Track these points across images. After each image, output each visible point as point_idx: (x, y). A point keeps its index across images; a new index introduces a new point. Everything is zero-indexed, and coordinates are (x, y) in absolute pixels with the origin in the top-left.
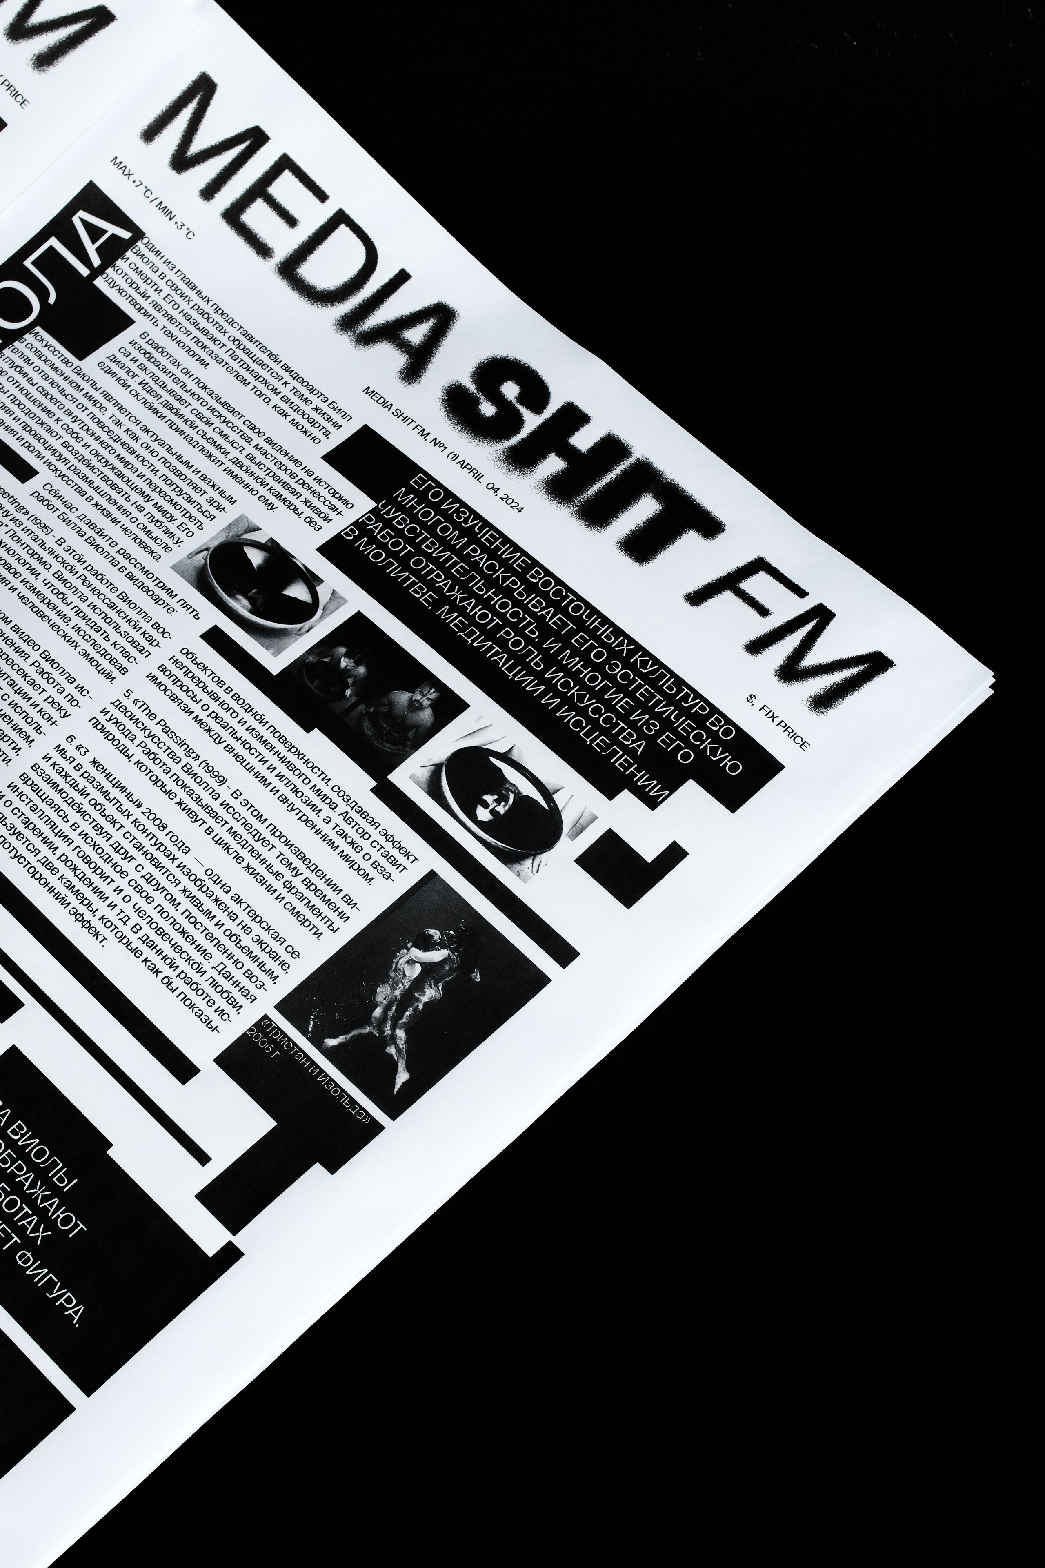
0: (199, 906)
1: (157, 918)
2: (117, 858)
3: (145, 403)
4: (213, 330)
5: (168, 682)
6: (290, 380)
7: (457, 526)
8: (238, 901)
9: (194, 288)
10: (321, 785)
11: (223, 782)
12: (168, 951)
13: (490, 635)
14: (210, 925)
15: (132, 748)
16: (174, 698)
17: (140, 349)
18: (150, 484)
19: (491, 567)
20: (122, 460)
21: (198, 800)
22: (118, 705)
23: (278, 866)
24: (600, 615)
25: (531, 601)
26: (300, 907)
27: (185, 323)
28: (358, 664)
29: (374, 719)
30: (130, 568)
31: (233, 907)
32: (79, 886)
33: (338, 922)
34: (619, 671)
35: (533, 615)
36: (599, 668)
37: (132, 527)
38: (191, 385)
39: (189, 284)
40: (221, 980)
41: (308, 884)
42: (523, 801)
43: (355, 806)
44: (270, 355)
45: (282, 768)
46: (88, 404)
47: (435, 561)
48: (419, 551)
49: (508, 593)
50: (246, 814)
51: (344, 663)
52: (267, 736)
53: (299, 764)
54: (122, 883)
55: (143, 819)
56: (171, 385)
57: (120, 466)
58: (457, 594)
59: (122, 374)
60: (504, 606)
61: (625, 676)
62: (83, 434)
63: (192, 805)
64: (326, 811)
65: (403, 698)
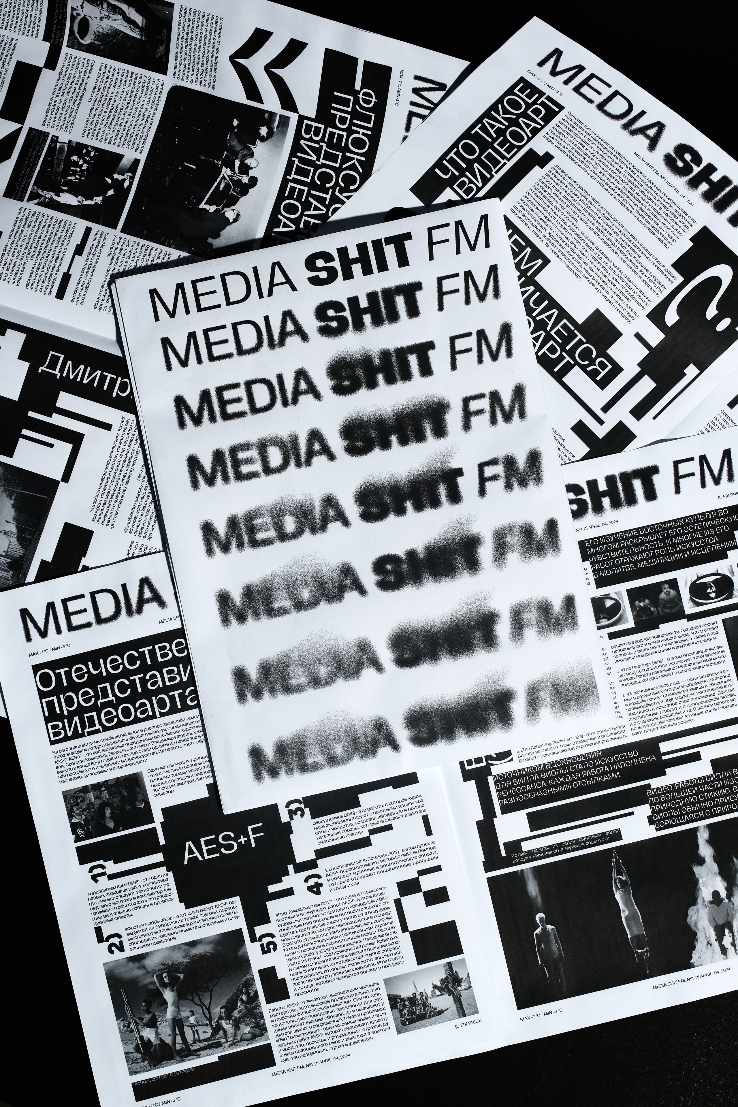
0: (697, 688)
1: (694, 702)
2: (670, 703)
5: (620, 658)
7: (611, 543)
8: (702, 677)
10: (679, 634)
11: (662, 661)
12: (706, 704)
13: (655, 557)
14: (705, 689)
15: (637, 680)
16: (627, 659)
19: (631, 542)
21: (664, 671)
22: (621, 676)
23: (698, 660)
24: (667, 522)
25: (650, 538)
26: (713, 661)
28: (644, 601)
29: (664, 607)
31: (703, 679)
32: (672, 717)
33: (724, 654)
34: (688, 529)
35: (655, 540)
36: (684, 534)
40: (723, 695)
41: (708, 655)
42: (715, 582)
43: (691, 629)
45: (667, 642)
47: (619, 557)
48: (614, 559)
49: (643, 543)
50: (676, 660)
51: (642, 604)
52: (654, 640)
53: (669, 636)
54: (678, 705)
55: (662, 689)
58: (635, 558)
60: (647, 547)
61: (691, 528)
63: (665, 673)
64: (688, 638)
65: (663, 595)
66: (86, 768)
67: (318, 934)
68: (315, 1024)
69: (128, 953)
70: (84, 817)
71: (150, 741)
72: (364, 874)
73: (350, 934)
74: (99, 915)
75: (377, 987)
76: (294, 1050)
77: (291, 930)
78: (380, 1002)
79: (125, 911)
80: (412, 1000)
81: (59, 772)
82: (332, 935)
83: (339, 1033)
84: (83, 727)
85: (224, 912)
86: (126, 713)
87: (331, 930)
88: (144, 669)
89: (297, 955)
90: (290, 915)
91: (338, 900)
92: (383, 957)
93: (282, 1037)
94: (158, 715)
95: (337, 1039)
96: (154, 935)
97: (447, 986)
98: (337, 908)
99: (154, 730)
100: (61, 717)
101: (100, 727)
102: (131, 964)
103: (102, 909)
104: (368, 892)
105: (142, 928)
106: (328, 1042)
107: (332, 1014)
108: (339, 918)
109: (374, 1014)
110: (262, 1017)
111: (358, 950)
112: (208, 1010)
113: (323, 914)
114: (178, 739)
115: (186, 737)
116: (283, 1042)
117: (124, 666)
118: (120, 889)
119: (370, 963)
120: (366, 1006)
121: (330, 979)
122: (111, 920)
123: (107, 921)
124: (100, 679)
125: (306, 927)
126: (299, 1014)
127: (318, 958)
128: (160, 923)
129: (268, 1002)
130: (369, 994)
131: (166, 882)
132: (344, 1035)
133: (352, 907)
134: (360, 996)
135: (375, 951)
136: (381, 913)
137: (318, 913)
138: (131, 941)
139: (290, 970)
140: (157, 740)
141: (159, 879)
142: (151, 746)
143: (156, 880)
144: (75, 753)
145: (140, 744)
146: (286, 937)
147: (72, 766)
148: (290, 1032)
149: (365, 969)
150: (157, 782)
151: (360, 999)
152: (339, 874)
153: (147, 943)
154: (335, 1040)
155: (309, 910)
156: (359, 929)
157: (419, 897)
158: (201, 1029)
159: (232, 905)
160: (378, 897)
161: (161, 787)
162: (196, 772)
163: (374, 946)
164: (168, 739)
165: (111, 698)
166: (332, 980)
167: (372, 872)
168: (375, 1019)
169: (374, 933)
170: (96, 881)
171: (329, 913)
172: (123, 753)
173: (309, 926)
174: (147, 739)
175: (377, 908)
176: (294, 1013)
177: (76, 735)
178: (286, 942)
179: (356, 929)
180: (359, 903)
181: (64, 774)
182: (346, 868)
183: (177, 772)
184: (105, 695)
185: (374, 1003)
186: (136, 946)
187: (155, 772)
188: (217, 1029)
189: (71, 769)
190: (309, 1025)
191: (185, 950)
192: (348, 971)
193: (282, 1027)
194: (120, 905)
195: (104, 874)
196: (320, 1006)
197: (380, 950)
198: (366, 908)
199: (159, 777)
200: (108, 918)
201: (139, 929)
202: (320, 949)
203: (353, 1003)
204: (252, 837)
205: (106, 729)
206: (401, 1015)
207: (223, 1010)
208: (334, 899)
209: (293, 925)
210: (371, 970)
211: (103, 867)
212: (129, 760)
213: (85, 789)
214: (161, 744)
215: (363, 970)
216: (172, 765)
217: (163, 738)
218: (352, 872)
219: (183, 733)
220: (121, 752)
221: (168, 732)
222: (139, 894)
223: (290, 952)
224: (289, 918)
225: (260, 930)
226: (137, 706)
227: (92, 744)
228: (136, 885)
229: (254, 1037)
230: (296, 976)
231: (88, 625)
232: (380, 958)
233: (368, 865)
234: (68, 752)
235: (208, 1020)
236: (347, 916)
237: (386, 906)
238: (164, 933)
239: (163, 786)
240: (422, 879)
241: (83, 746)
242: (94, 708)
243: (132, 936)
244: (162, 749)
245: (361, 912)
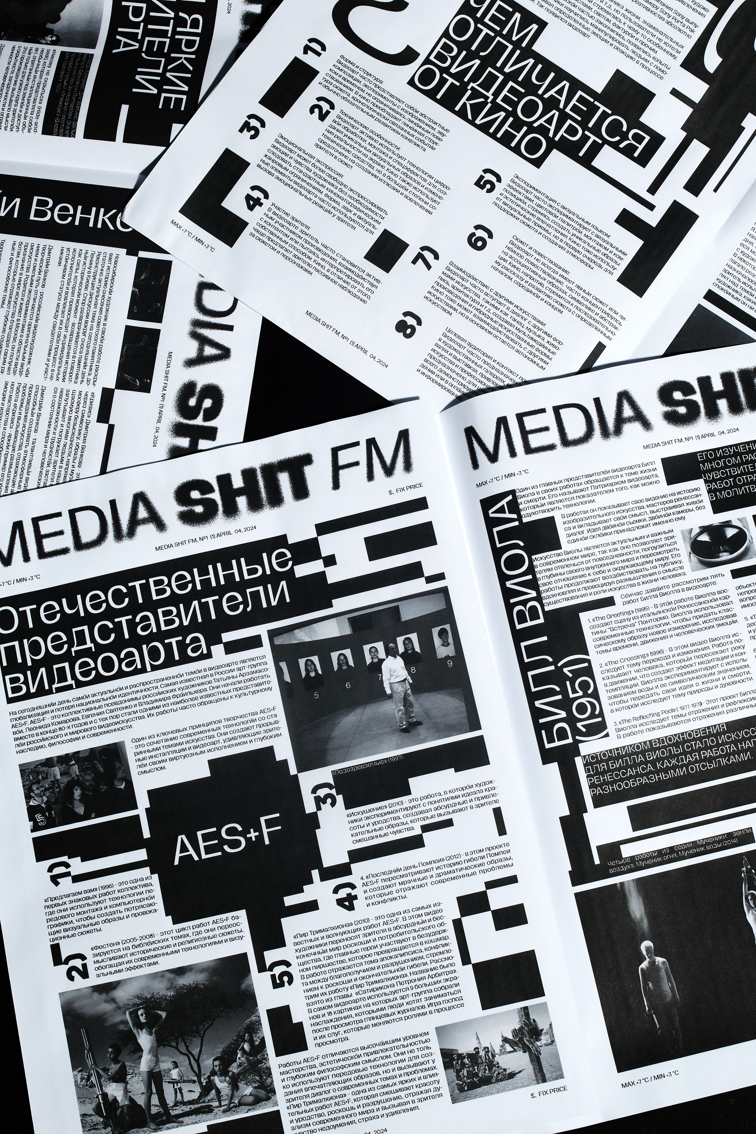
3: (599, 536)
4: (577, 488)
6: (620, 473)
9: (552, 484)
17: (569, 522)
18: (644, 557)
20: (624, 561)
27: (567, 496)
30: (684, 587)
37: (662, 575)
38: (601, 513)
39: (548, 484)
44: (604, 473)
46: (588, 558)
47: (742, 474)
48: (735, 477)
56: (596, 520)
57: (627, 563)
59: (579, 537)
62: (602, 569)
66: (52, 735)
67: (349, 963)
68: (340, 1086)
69: (94, 980)
70: (45, 799)
71: (136, 702)
72: (413, 884)
73: (392, 965)
74: (58, 928)
75: (426, 1037)
76: (311, 1121)
77: (313, 957)
78: (429, 1058)
79: (92, 925)
80: (474, 1057)
81: (16, 739)
82: (368, 966)
83: (372, 1100)
84: (51, 682)
85: (225, 931)
86: (108, 664)
87: (366, 959)
88: (133, 609)
89: (320, 991)
90: (313, 937)
91: (377, 918)
92: (435, 997)
93: (295, 1103)
94: (149, 668)
95: (370, 1108)
96: (129, 958)
97: (521, 1040)
98: (375, 929)
99: (142, 687)
100: (23, 668)
101: (73, 682)
102: (96, 995)
103: (62, 921)
104: (418, 909)
105: (113, 948)
106: (357, 1111)
107: (364, 1073)
108: (378, 943)
109: (421, 1074)
110: (270, 1074)
111: (402, 987)
112: (197, 1061)
113: (356, 937)
114: (173, 700)
115: (185, 698)
116: (297, 1109)
117: (108, 604)
118: (87, 895)
119: (418, 1004)
120: (411, 1063)
121: (363, 1025)
122: (73, 935)
123: (68, 936)
124: (76, 620)
125: (333, 953)
126: (319, 1072)
127: (348, 996)
128: (138, 942)
129: (278, 1054)
130: (415, 1047)
131: (149, 888)
132: (379, 1102)
133: (396, 928)
134: (402, 1050)
135: (425, 988)
136: (435, 937)
137: (350, 935)
138: (98, 965)
139: (310, 1011)
140: (146, 700)
141: (139, 883)
142: (138, 708)
143: (135, 884)
144: (39, 714)
145: (124, 705)
146: (306, 966)
147: (34, 732)
148: (307, 1096)
149: (411, 1013)
150: (144, 755)
151: (402, 1054)
152: (380, 884)
153: (120, 968)
154: (367, 1108)
155: (338, 931)
156: (404, 958)
157: (486, 918)
158: (186, 1087)
159: (236, 921)
160: (431, 917)
161: (148, 761)
162: (195, 744)
163: (424, 982)
164: (160, 700)
165: (89, 644)
166: (366, 1027)
167: (424, 882)
168: (423, 1081)
169: (425, 964)
170: (57, 884)
171: (365, 935)
172: (101, 717)
173: (337, 952)
174: (132, 699)
175: (429, 931)
176: (312, 1071)
177: (41, 692)
178: (305, 974)
179: (400, 959)
180: (405, 923)
181: (22, 741)
182: (389, 875)
183: (170, 743)
184: (82, 641)
185: (421, 1060)
186: (105, 971)
187: (141, 742)
188: (208, 1087)
189: (33, 736)
190: (332, 1087)
191: (170, 979)
192: (388, 1015)
193: (296, 1088)
194: (86, 915)
195: (68, 874)
196: (348, 1062)
197: (432, 987)
198: (415, 931)
199: (146, 748)
200: (70, 933)
201: (110, 948)
202: (351, 984)
203: (393, 1059)
204: (265, 831)
205: (80, 684)
206: (458, 1077)
207: (217, 1063)
208: (372, 917)
209: (316, 950)
210: (419, 1015)
211: (67, 865)
212: (108, 725)
213: (49, 762)
214: (151, 706)
215: (407, 1014)
216: (164, 734)
217: (153, 698)
218: (397, 881)
219: (180, 692)
220: (98, 714)
221: (161, 690)
222: (112, 903)
223: (310, 986)
224: (311, 940)
225: (271, 956)
226: (122, 656)
227: (61, 703)
228: (109, 890)
229: (257, 1101)
230: (317, 1020)
231: (65, 551)
232: (431, 998)
233: (419, 872)
234: (30, 713)
235: (196, 1075)
236: (389, 940)
237: (442, 928)
238: (143, 956)
239: (152, 760)
240: (491, 893)
241: (49, 706)
242: (67, 657)
243: (99, 958)
244: (152, 712)
245: (407, 936)
